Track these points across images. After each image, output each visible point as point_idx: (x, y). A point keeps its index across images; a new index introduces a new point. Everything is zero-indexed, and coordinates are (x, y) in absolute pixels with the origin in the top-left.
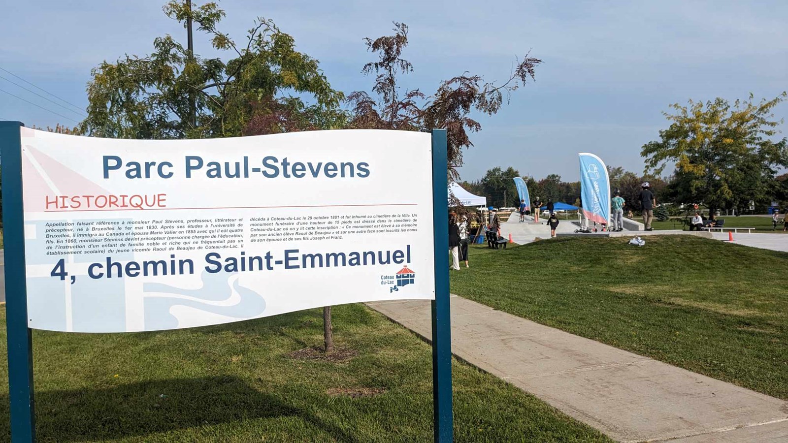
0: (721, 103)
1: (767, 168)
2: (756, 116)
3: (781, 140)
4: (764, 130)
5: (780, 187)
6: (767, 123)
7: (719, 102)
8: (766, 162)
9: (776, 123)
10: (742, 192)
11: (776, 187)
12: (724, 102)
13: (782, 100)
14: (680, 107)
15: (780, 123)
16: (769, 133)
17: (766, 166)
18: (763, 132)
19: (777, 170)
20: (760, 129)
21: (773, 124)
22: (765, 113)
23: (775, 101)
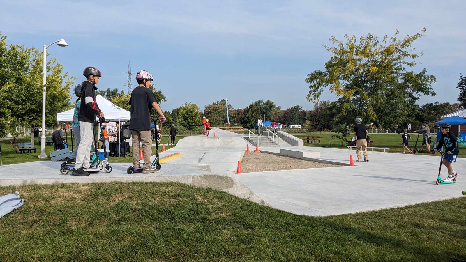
0: (372, 39)
1: (410, 95)
2: (400, 50)
3: (422, 71)
4: (406, 62)
5: (419, 111)
6: (409, 55)
7: (370, 38)
8: (410, 90)
9: (416, 55)
10: (386, 114)
11: (415, 110)
12: (374, 37)
13: (422, 35)
14: (337, 40)
15: (419, 55)
16: (411, 64)
17: (410, 93)
18: (406, 64)
19: (419, 97)
20: (403, 61)
21: (414, 56)
22: (408, 46)
23: (416, 36)
